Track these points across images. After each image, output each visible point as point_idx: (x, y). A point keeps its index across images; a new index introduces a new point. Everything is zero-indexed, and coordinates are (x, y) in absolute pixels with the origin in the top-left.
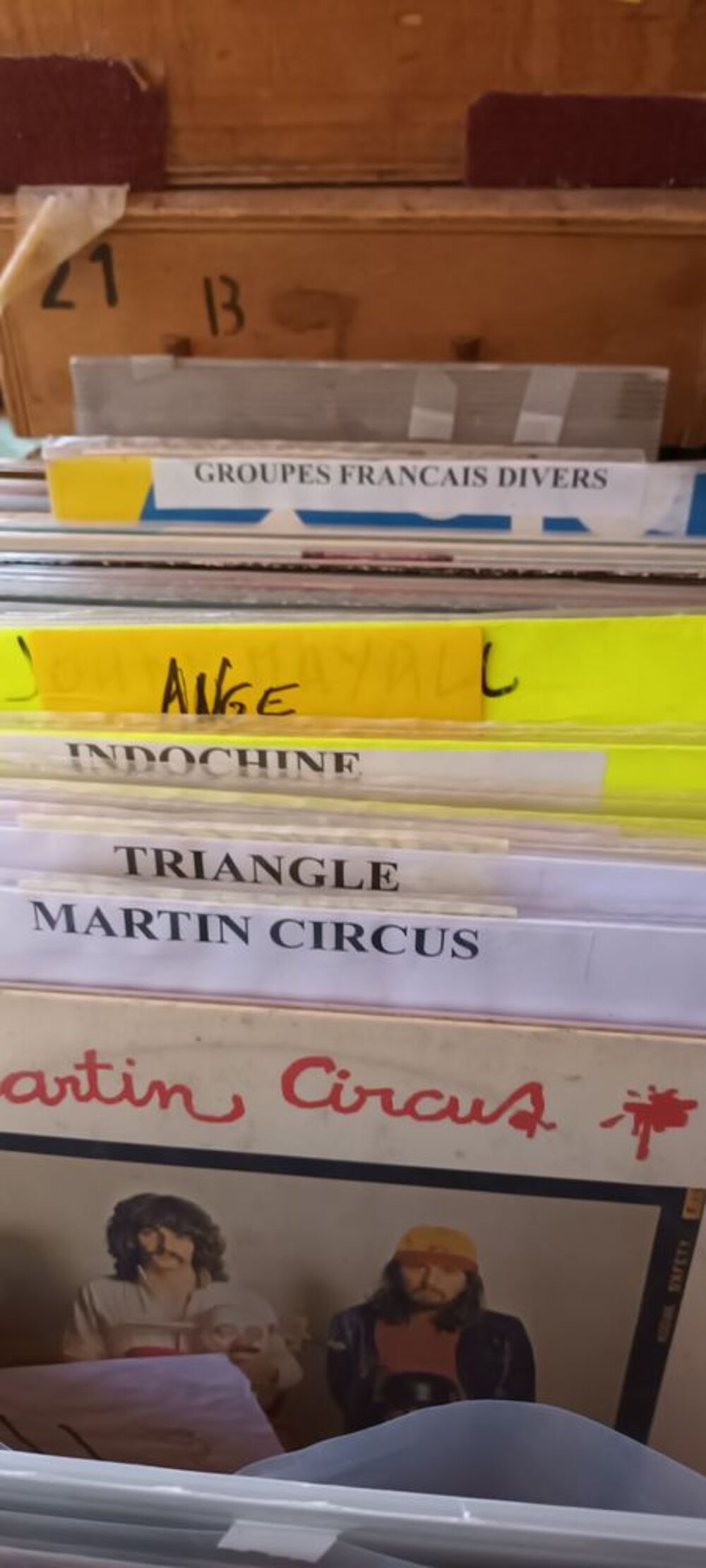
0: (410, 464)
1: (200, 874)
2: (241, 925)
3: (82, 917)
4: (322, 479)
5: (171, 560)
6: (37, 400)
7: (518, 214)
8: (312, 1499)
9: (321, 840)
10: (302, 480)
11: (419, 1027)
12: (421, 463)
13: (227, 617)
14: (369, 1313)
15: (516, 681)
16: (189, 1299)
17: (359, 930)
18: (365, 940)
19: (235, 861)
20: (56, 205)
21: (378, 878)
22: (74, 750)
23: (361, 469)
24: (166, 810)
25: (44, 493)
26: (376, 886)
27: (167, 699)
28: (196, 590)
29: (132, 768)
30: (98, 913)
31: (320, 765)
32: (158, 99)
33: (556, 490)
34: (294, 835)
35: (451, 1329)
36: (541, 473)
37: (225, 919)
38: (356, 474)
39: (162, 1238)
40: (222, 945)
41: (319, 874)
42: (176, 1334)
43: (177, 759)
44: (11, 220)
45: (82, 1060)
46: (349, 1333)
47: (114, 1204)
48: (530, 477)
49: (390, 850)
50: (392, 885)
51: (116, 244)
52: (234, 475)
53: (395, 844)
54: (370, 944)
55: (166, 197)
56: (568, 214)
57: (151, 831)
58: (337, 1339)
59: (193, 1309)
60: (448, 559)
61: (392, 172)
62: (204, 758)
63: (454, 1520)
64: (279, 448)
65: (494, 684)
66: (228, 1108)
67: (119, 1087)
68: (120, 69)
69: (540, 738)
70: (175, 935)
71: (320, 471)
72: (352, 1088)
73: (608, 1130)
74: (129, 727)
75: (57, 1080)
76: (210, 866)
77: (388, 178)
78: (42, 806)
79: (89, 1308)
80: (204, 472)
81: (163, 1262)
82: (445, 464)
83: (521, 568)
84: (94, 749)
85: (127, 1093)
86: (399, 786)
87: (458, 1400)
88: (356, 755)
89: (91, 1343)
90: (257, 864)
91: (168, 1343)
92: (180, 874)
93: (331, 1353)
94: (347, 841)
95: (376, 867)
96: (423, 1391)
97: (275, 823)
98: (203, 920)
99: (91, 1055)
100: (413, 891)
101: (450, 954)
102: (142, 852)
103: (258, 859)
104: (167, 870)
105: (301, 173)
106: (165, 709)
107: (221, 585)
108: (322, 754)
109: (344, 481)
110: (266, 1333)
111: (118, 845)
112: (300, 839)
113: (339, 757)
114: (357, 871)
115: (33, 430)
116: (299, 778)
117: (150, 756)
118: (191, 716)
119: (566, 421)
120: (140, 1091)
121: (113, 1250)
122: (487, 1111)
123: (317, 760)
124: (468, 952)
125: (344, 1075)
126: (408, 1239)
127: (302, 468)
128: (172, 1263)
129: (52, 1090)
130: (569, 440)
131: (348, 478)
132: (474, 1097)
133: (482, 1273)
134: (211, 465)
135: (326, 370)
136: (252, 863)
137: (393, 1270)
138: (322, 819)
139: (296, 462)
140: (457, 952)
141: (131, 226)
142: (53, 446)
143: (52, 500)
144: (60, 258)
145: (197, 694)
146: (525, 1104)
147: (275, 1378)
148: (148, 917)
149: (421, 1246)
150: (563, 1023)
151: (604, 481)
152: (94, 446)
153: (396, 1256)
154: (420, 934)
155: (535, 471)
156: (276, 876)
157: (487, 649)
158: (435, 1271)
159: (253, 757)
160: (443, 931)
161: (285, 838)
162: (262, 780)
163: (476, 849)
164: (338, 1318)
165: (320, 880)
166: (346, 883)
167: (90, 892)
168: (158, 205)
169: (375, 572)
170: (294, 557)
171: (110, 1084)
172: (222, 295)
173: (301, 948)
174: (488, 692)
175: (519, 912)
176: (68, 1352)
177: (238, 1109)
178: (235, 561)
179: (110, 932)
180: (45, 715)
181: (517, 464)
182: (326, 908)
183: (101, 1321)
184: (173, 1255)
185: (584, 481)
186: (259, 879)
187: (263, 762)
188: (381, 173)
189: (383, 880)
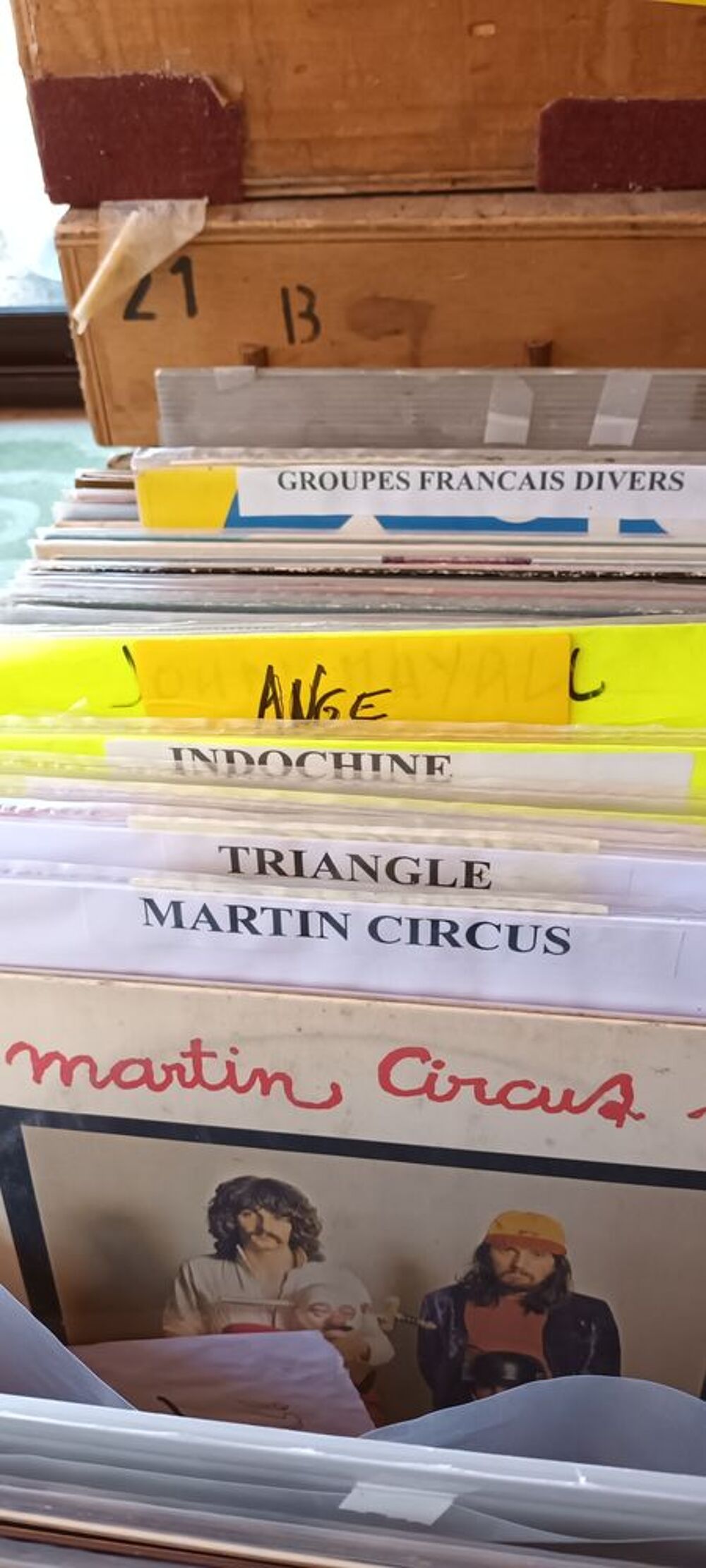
0: (487, 469)
1: (299, 872)
2: (341, 921)
3: (190, 914)
4: (403, 485)
5: (256, 567)
6: (119, 409)
7: (591, 219)
8: (436, 1462)
9: (417, 840)
10: (382, 487)
11: (511, 1019)
12: (500, 469)
13: (322, 626)
14: (459, 1293)
15: (603, 686)
16: (285, 1277)
17: (455, 927)
18: (460, 936)
19: (334, 861)
20: (139, 221)
21: (471, 876)
22: (177, 754)
23: (440, 474)
24: (266, 811)
25: (133, 502)
26: (469, 884)
27: (264, 705)
28: (282, 595)
29: (232, 771)
30: (205, 910)
31: (412, 766)
32: (237, 113)
33: (633, 493)
34: (391, 836)
35: (539, 1311)
36: (618, 477)
37: (325, 915)
38: (435, 480)
39: (261, 1218)
40: (322, 940)
41: (414, 872)
42: (273, 1312)
43: (275, 762)
44: (95, 235)
45: (188, 1049)
46: (440, 1313)
47: (216, 1186)
48: (607, 479)
49: (484, 850)
50: (485, 884)
51: (196, 256)
52: (316, 482)
53: (488, 844)
54: (465, 940)
55: (244, 208)
56: (640, 218)
57: (255, 831)
58: (427, 1320)
59: (289, 1287)
60: (528, 562)
61: (463, 180)
62: (301, 761)
63: (570, 1484)
64: (361, 456)
65: (581, 689)
66: (327, 1095)
67: (222, 1075)
68: (200, 85)
69: (627, 741)
70: (278, 930)
71: (400, 478)
72: (446, 1078)
73: (693, 1120)
74: (230, 732)
75: (164, 1067)
76: (310, 863)
77: (460, 186)
78: (152, 808)
79: (190, 1286)
80: (287, 480)
81: (260, 1242)
82: (522, 470)
83: (599, 570)
84: (196, 753)
85: (231, 1080)
86: (491, 788)
87: (545, 1378)
88: (448, 758)
89: (191, 1320)
90: (355, 863)
91: (264, 1320)
92: (281, 873)
93: (422, 1330)
94: (442, 841)
95: (469, 866)
96: (510, 1370)
97: (372, 824)
98: (304, 915)
99: (196, 1043)
100: (505, 890)
101: (542, 950)
102: (244, 852)
103: (356, 858)
104: (269, 869)
105: (375, 183)
106: (261, 715)
107: (305, 591)
108: (415, 757)
109: (423, 487)
110: (359, 1312)
111: (222, 844)
112: (397, 839)
113: (431, 760)
114: (452, 870)
115: (114, 437)
116: (393, 780)
117: (249, 760)
118: (287, 722)
119: (640, 424)
120: (242, 1079)
121: (213, 1231)
122: (576, 1102)
123: (410, 763)
124: (560, 949)
125: (439, 1065)
126: (498, 1223)
127: (382, 474)
128: (272, 1243)
129: (159, 1077)
130: (642, 443)
131: (427, 484)
132: (565, 1087)
133: (569, 1257)
134: (294, 474)
135: (404, 377)
136: (349, 863)
137: (483, 1253)
138: (419, 820)
139: (377, 469)
140: (549, 948)
141: (212, 238)
142: (142, 457)
143: (140, 509)
144: (143, 273)
145: (292, 701)
146: (615, 1095)
147: (366, 1356)
148: (252, 914)
149: (511, 1230)
150: (652, 1017)
151: (680, 483)
152: (180, 457)
153: (487, 1237)
154: (514, 931)
155: (612, 474)
156: (373, 874)
157: (575, 654)
158: (524, 1253)
159: (347, 760)
160: (536, 928)
161: (381, 839)
162: (358, 782)
163: (566, 849)
164: (429, 1298)
165: (415, 878)
166: (440, 882)
167: (197, 890)
168: (236, 217)
169: (454, 575)
170: (376, 562)
171: (214, 1071)
172: (299, 303)
173: (399, 943)
174: (575, 696)
175: (610, 909)
176: (166, 1328)
177: (336, 1098)
178: (319, 567)
179: (215, 927)
180: (149, 721)
181: (594, 469)
182: (422, 905)
183: (199, 1297)
184: (271, 1235)
185: (660, 483)
186: (356, 877)
187: (357, 765)
188: (454, 181)
189: (476, 879)
